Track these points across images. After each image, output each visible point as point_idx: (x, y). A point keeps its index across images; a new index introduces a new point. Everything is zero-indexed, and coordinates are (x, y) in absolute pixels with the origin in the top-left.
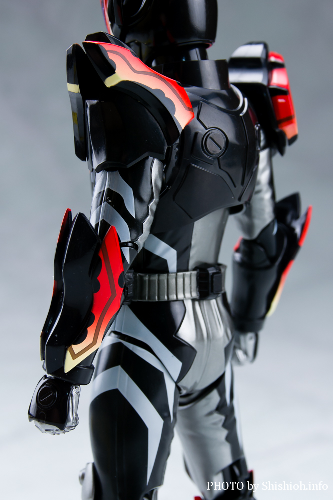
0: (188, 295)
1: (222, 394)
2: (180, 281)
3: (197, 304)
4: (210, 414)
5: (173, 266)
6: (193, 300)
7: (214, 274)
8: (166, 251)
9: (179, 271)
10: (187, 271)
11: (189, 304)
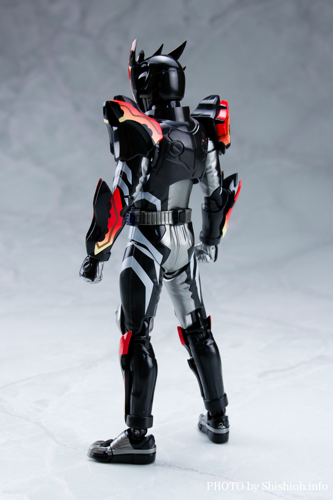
0: (167, 222)
1: (188, 273)
2: (163, 215)
3: (172, 227)
4: (183, 283)
5: (159, 208)
6: (170, 225)
7: (180, 212)
8: (155, 201)
9: (162, 210)
10: (167, 210)
11: (168, 227)
